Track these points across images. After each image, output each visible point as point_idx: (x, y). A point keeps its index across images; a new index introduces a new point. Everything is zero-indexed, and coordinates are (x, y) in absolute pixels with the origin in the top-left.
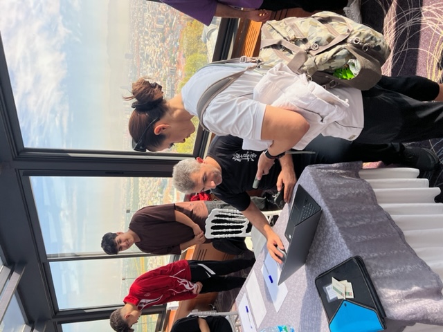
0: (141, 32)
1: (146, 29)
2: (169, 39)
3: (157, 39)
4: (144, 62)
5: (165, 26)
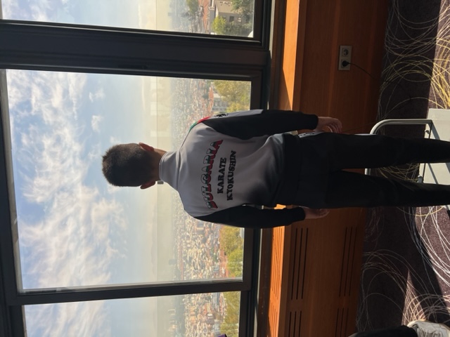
0: (183, 237)
1: (188, 234)
2: (209, 239)
3: (199, 241)
4: (187, 266)
5: (204, 228)
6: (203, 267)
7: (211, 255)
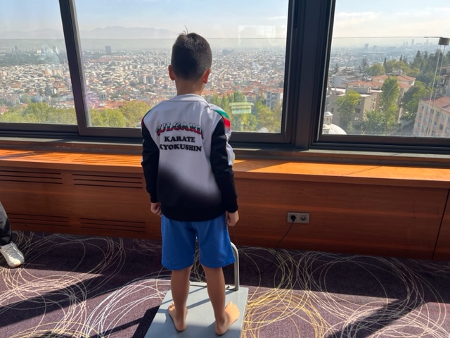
0: (135, 61)
1: (139, 66)
2: (135, 90)
3: (132, 78)
4: (105, 66)
5: (146, 84)
6: (106, 83)
7: (119, 91)
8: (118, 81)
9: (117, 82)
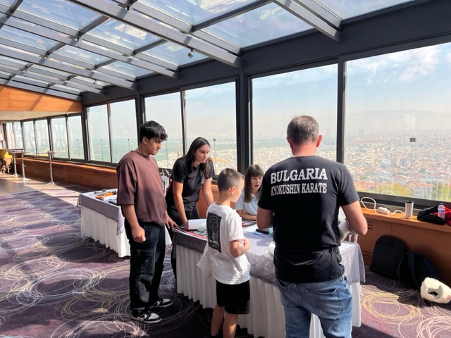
1: (393, 148)
2: (385, 172)
3: (384, 160)
4: (357, 148)
6: (355, 164)
7: (368, 172)
8: (369, 162)
9: (367, 164)
